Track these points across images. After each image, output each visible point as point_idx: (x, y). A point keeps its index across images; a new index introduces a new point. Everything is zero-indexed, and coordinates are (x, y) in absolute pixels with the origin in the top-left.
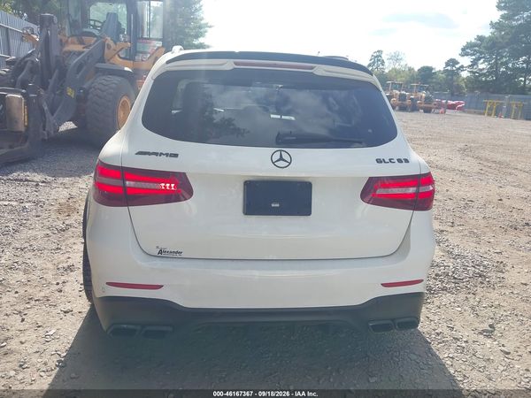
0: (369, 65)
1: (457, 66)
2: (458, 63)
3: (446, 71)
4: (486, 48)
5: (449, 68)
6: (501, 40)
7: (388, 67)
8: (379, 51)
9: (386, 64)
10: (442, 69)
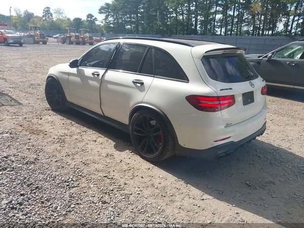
0: (43, 16)
1: (93, 18)
2: (93, 16)
3: (88, 21)
4: (111, 10)
5: (89, 19)
6: (118, 6)
7: (55, 17)
8: (47, 8)
9: (54, 16)
10: (85, 20)
